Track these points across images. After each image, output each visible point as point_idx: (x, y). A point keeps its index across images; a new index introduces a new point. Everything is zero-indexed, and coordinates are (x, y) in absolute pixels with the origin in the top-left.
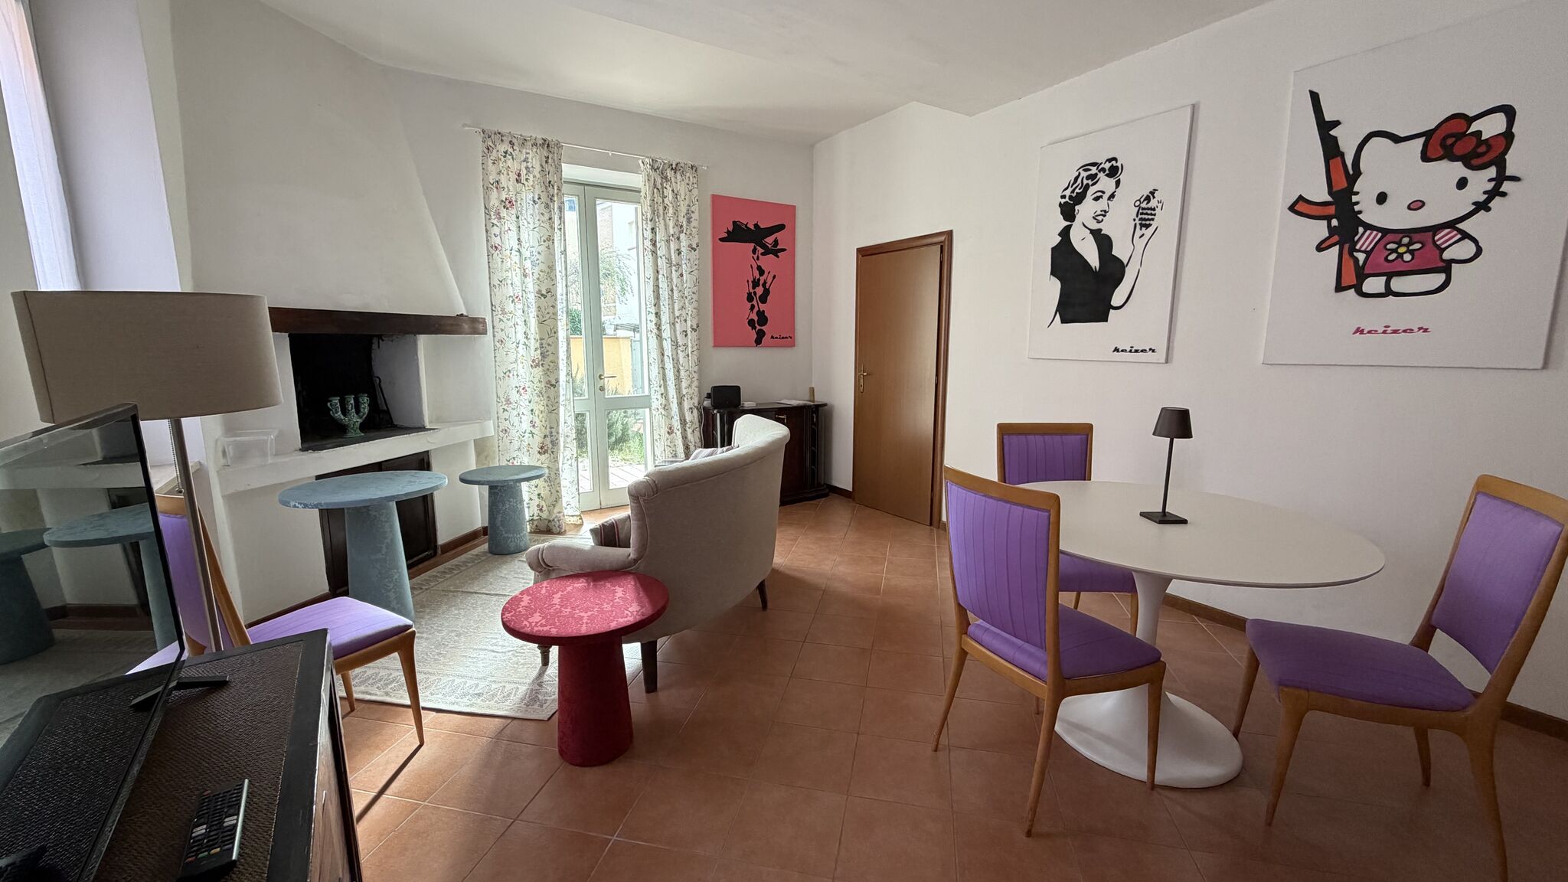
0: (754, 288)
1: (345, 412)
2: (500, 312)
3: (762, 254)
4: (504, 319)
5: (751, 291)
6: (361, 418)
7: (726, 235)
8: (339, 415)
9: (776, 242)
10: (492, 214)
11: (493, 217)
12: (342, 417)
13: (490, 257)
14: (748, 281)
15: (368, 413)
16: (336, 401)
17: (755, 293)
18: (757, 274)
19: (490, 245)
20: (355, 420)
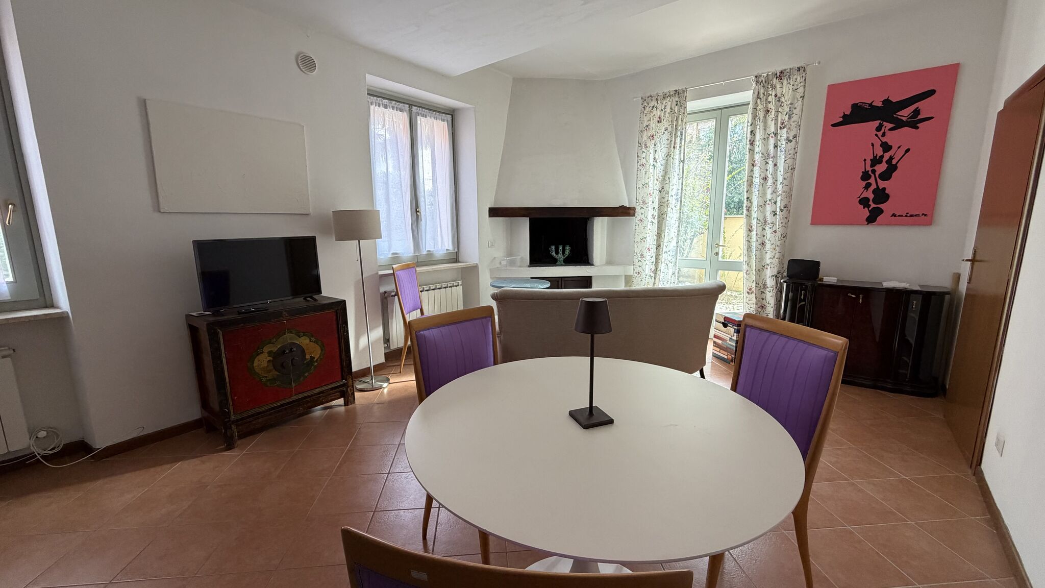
0: (872, 166)
1: (557, 253)
2: (642, 203)
3: (891, 129)
4: (644, 207)
5: (869, 169)
6: (564, 256)
7: (841, 119)
8: (554, 254)
9: (917, 112)
10: (643, 146)
11: (643, 147)
12: (555, 255)
13: (639, 171)
14: (865, 160)
15: (569, 255)
16: (553, 247)
17: (874, 171)
18: (879, 151)
19: (639, 164)
20: (561, 257)
